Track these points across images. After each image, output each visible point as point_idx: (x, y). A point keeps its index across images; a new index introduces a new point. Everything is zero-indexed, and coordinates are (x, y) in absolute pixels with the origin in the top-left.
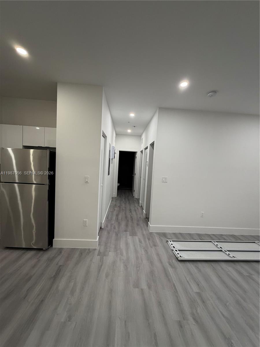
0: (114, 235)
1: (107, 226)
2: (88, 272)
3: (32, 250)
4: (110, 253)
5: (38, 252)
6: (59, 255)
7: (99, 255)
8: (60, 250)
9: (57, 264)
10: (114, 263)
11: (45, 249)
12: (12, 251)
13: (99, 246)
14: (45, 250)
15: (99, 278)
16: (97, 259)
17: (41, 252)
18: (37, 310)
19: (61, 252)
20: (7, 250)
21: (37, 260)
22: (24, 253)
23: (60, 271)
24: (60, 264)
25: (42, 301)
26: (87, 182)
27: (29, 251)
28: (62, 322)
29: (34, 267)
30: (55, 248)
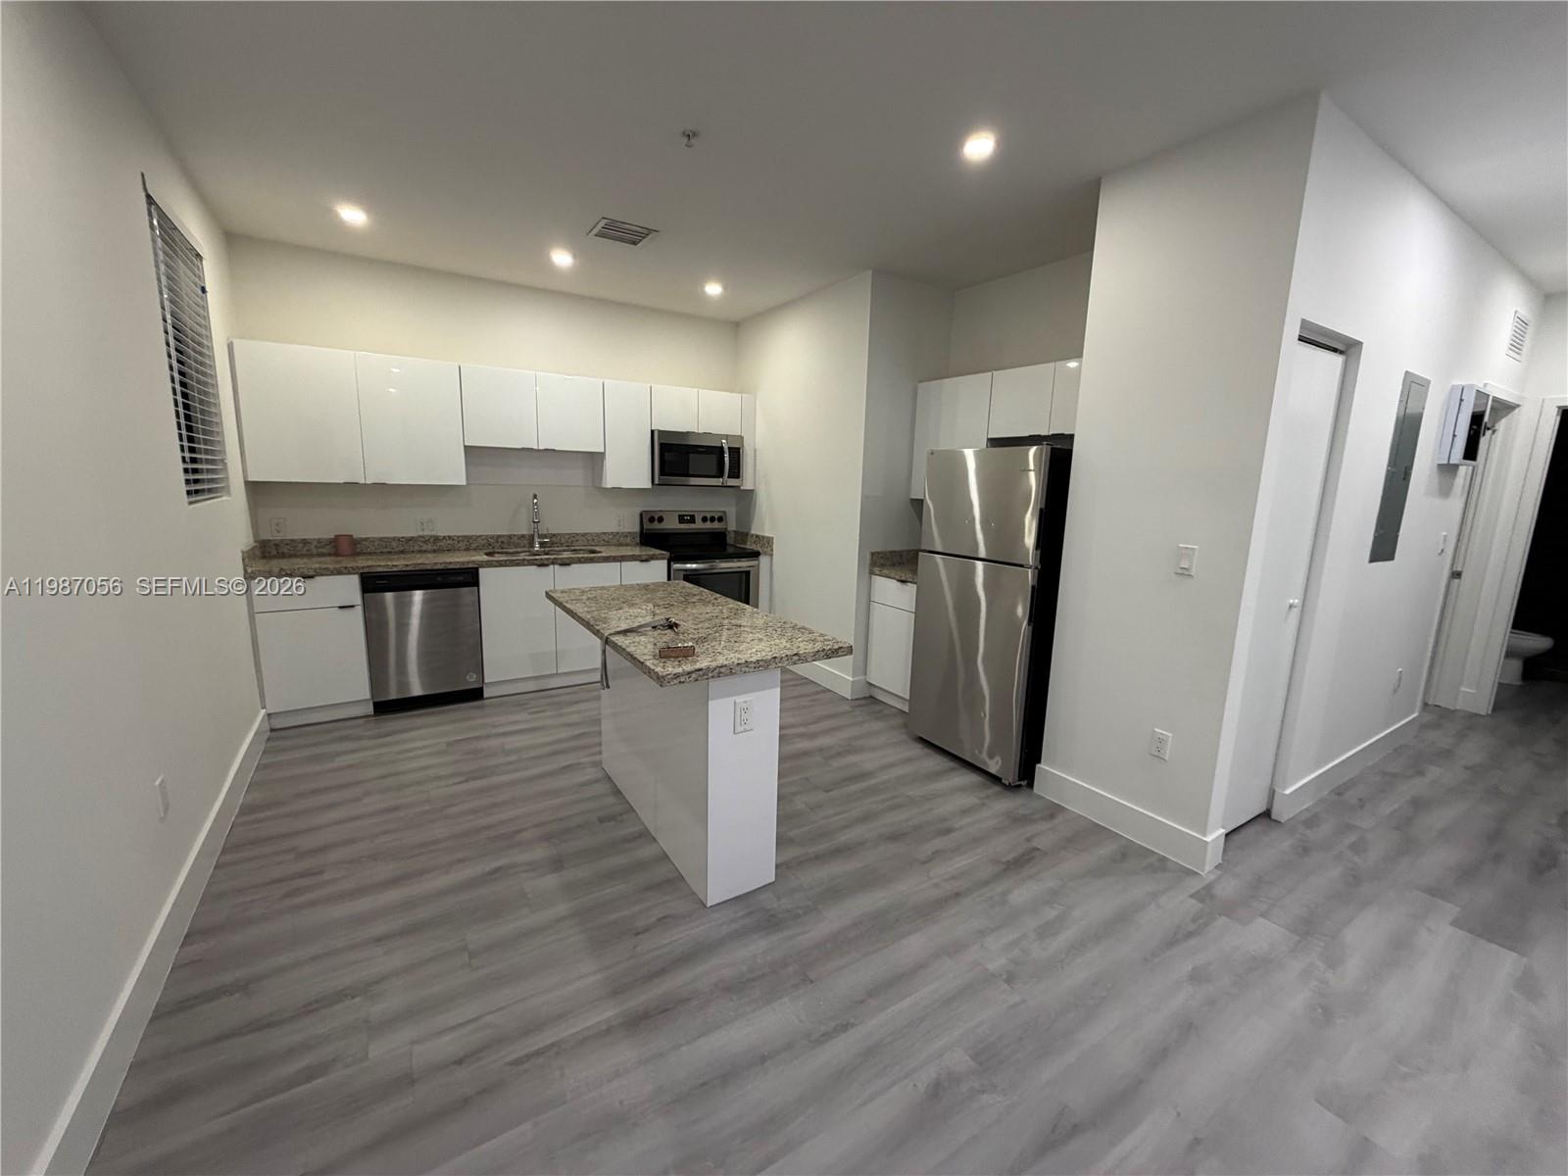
0: (1335, 872)
1: (1311, 821)
2: (1122, 919)
3: (974, 772)
4: (1261, 920)
5: (988, 783)
6: (1043, 819)
7: (1202, 901)
8: (1054, 811)
9: (1028, 840)
10: (1261, 965)
11: (1007, 783)
12: (928, 751)
13: (1219, 872)
14: (1005, 785)
15: (1157, 960)
16: (1179, 904)
17: (997, 789)
18: (939, 904)
19: (1052, 816)
20: (920, 746)
21: (976, 801)
22: (953, 769)
23: (1029, 861)
24: (1035, 843)
25: (958, 895)
26: (1184, 573)
27: (964, 771)
28: (987, 969)
29: (965, 812)
30: (1040, 797)
